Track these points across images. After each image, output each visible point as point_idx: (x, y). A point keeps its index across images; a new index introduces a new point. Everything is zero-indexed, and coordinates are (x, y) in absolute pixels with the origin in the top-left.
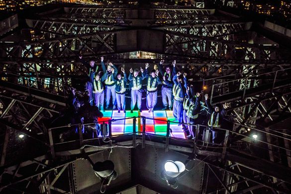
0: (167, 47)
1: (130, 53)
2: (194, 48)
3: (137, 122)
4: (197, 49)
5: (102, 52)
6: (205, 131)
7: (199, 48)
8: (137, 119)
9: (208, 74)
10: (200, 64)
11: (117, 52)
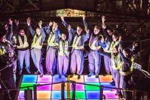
0: (99, 5)
1: (58, 11)
2: (130, 6)
3: (66, 88)
4: (133, 6)
5: (25, 10)
6: (143, 97)
7: (135, 6)
8: (66, 84)
9: (145, 35)
10: (136, 24)
11: (42, 10)
